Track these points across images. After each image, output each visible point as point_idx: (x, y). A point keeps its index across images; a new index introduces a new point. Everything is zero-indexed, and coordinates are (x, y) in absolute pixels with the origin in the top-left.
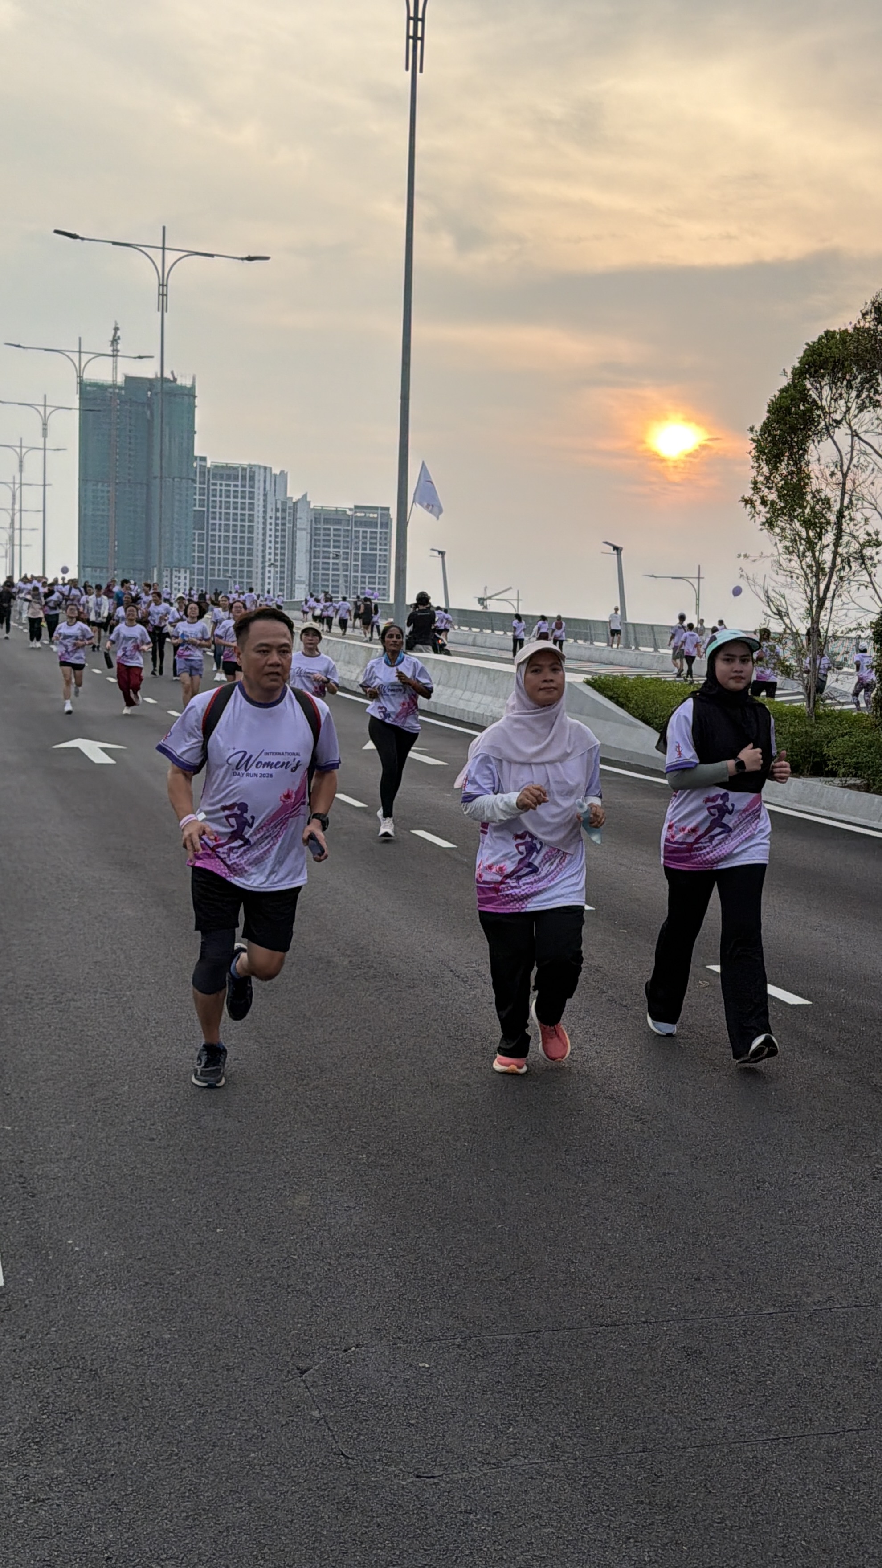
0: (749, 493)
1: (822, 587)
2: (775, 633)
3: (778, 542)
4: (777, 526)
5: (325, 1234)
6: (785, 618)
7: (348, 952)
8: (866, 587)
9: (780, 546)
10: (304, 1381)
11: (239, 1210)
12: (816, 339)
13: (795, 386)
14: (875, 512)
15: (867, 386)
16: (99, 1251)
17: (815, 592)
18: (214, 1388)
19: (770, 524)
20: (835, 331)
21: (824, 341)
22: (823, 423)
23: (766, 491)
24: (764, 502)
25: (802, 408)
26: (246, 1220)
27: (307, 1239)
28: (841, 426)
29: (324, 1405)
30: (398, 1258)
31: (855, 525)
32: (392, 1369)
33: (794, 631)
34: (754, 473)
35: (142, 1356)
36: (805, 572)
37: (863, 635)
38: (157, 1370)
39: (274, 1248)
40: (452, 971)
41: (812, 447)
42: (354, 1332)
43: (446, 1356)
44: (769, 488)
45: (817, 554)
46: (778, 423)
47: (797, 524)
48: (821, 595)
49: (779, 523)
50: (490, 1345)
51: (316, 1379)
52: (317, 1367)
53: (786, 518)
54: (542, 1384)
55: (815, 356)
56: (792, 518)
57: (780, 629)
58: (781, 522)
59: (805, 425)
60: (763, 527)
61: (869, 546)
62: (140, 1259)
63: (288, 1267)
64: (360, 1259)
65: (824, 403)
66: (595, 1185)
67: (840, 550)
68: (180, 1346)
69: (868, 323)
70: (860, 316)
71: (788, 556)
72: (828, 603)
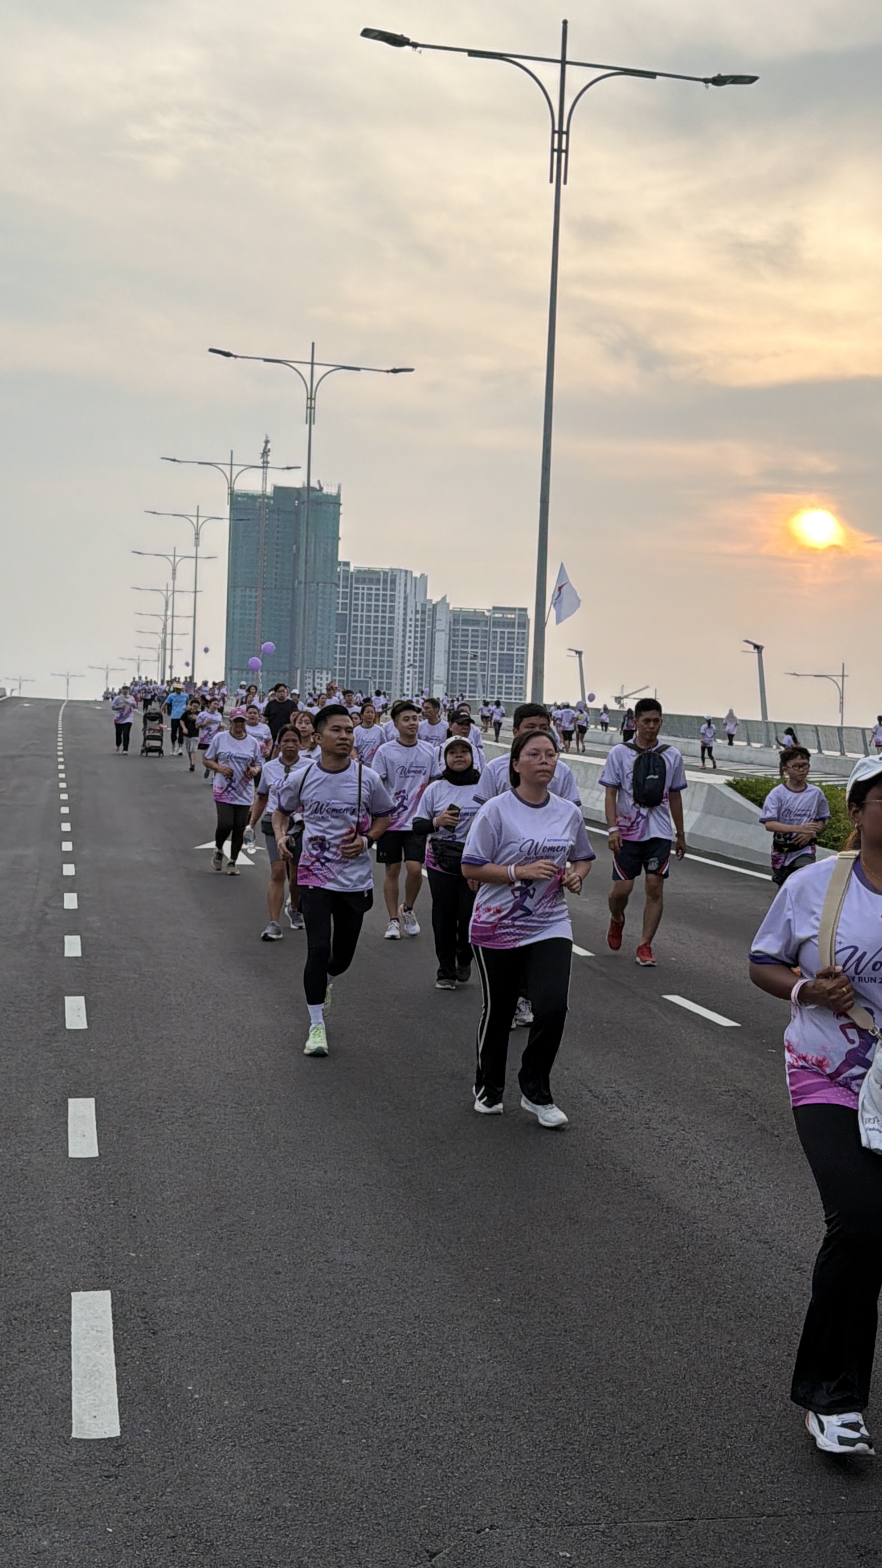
5: (458, 1390)
11: (366, 1358)
16: (220, 1401)
26: (374, 1370)
27: (438, 1395)
30: (535, 1422)
32: (529, 1558)
35: (260, 1527)
38: (276, 1546)
39: (402, 1405)
40: (590, 1091)
42: (488, 1511)
43: (589, 1544)
50: (638, 1534)
52: (447, 1551)
62: (262, 1411)
63: (416, 1429)
64: (494, 1422)
68: (301, 1517)
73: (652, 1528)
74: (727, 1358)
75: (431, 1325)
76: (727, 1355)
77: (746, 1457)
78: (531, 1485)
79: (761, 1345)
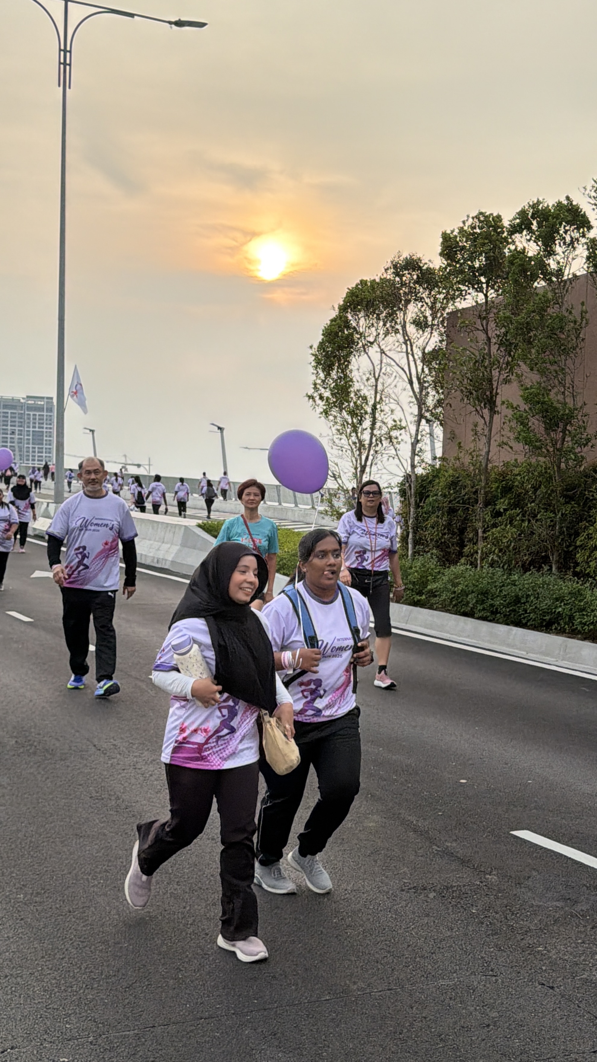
0: (311, 391)
1: (364, 457)
3: (332, 426)
4: (331, 415)
6: (338, 480)
7: (15, 734)
8: (394, 458)
9: (333, 429)
12: (354, 286)
13: (341, 317)
14: (398, 406)
15: (390, 319)
17: (359, 462)
19: (326, 413)
20: (367, 280)
21: (360, 287)
22: (361, 344)
23: (323, 390)
24: (321, 398)
25: (346, 332)
28: (373, 346)
30: (45, 975)
31: (385, 415)
33: (345, 488)
34: (314, 377)
36: (351, 448)
37: (392, 491)
40: (95, 746)
41: (354, 360)
42: (10, 1037)
43: (81, 1051)
44: (325, 388)
45: (359, 434)
46: (330, 343)
47: (344, 413)
48: (363, 463)
49: (332, 413)
53: (337, 409)
55: (354, 298)
56: (341, 410)
58: (334, 411)
59: (349, 344)
60: (321, 415)
61: (394, 429)
65: (361, 330)
67: (375, 432)
69: (390, 276)
70: (384, 271)
71: (339, 436)
72: (368, 469)
73: (125, 1035)
74: (182, 918)
76: (183, 916)
77: (192, 982)
78: (40, 1018)
79: (206, 907)
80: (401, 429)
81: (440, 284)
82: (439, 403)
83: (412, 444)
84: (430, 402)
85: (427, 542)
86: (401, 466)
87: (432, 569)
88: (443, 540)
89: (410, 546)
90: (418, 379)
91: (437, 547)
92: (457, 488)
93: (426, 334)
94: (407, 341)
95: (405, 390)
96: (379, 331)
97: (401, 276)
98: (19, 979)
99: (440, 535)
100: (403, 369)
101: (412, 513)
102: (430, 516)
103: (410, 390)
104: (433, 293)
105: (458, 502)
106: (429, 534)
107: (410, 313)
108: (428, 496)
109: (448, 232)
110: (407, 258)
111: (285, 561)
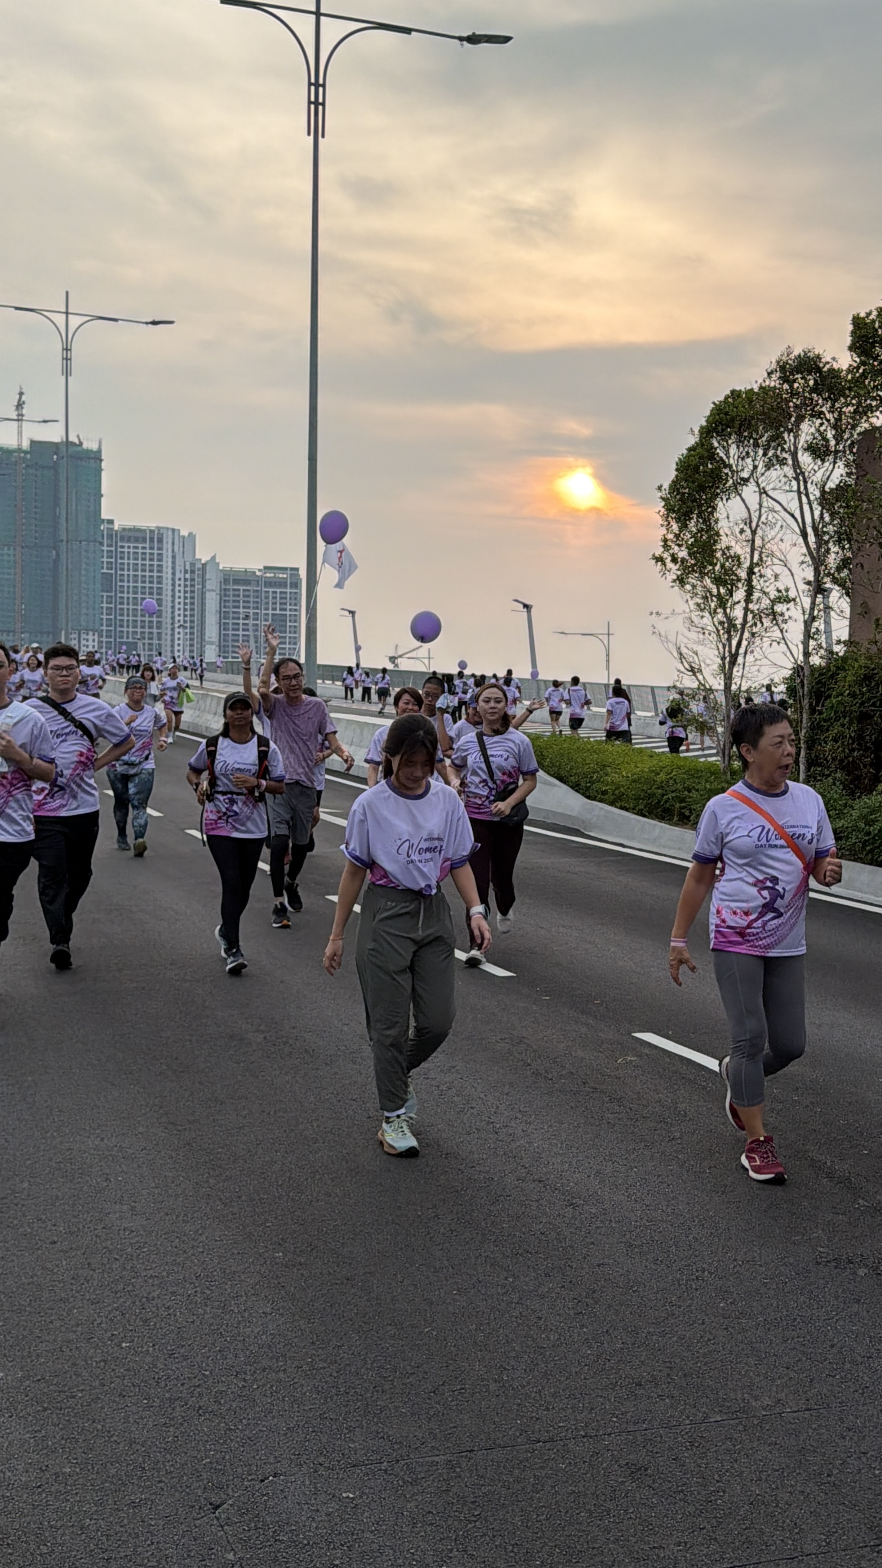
0: (659, 551)
1: (734, 643)
2: (689, 688)
3: (689, 599)
4: (688, 583)
5: (240, 1345)
6: (698, 674)
7: (262, 1028)
8: (779, 643)
9: (691, 603)
10: (218, 1519)
11: (147, 1320)
12: (722, 399)
13: (703, 445)
14: (785, 569)
15: (773, 444)
17: (727, 649)
18: (118, 1528)
19: (681, 581)
20: (740, 391)
21: (730, 400)
22: (731, 481)
23: (676, 548)
24: (674, 560)
25: (710, 466)
26: (155, 1332)
27: (220, 1351)
28: (749, 484)
29: (240, 1547)
30: (317, 1369)
31: (766, 581)
32: (313, 1501)
33: (708, 687)
34: (663, 531)
35: (40, 1494)
36: (717, 629)
38: (56, 1511)
39: (184, 1363)
41: (720, 504)
42: (271, 1459)
43: (372, 1483)
44: (680, 546)
45: (728, 610)
46: (686, 481)
47: (708, 581)
48: (733, 651)
49: (690, 580)
50: (419, 1469)
51: (231, 1516)
52: (230, 1502)
53: (696, 575)
54: (476, 1513)
55: (721, 415)
56: (702, 575)
57: (695, 685)
58: (692, 579)
59: (713, 483)
60: (674, 584)
61: (780, 602)
62: (39, 1380)
63: (198, 1386)
64: (277, 1373)
65: (732, 461)
66: (527, 1279)
67: (751, 606)
68: (81, 1481)
69: (774, 382)
70: (766, 375)
71: (699, 613)
72: (740, 660)
73: (432, 1462)
75: (213, 1284)
76: (504, 1291)
77: (523, 1387)
78: (313, 1432)
80: (788, 600)
81: (847, 392)
82: (845, 563)
83: (805, 622)
84: (832, 560)
85: (828, 762)
86: (789, 654)
87: (835, 801)
88: (851, 759)
89: (802, 767)
90: (815, 529)
91: (842, 769)
92: (873, 684)
93: (827, 464)
94: (800, 474)
95: (795, 545)
96: (757, 463)
97: (791, 383)
98: (281, 1375)
99: (847, 751)
100: (793, 516)
101: (804, 721)
102: (832, 724)
103: (803, 545)
104: (837, 405)
105: (874, 705)
106: (830, 750)
107: (803, 435)
108: (829, 696)
109: (862, 315)
110: (799, 356)
111: (622, 789)
